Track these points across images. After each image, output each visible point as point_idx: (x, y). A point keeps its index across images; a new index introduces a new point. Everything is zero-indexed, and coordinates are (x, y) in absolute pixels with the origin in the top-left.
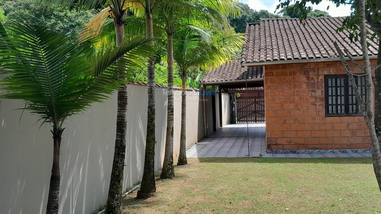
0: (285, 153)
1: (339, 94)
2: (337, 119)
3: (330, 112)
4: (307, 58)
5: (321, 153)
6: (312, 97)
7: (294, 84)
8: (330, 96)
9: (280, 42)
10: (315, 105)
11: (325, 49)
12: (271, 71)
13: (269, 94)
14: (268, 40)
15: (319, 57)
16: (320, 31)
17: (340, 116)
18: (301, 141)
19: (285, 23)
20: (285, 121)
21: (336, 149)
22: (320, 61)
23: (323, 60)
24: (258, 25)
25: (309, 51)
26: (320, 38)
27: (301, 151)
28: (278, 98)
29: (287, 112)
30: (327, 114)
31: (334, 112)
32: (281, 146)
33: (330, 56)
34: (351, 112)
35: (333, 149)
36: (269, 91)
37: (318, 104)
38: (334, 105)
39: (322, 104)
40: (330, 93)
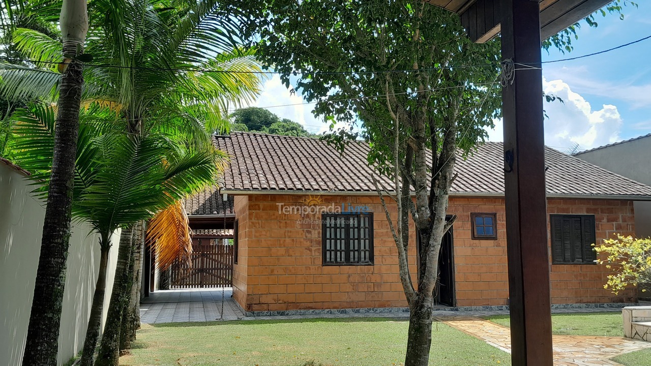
0: (271, 315)
1: (338, 237)
2: (335, 269)
3: (328, 260)
4: (304, 190)
5: (316, 314)
6: (307, 239)
7: (286, 222)
8: (328, 239)
9: (265, 166)
10: (310, 250)
11: (323, 179)
12: (257, 203)
13: (253, 233)
14: (248, 161)
15: (318, 190)
16: (314, 157)
17: (339, 266)
18: (291, 298)
19: (266, 140)
20: (272, 271)
21: (334, 308)
22: (318, 194)
23: (322, 193)
24: (228, 139)
25: (304, 180)
26: (315, 165)
27: (292, 311)
28: (265, 240)
29: (276, 258)
30: (325, 262)
31: (332, 260)
32: (265, 306)
33: (330, 189)
34: (352, 260)
35: (330, 308)
36: (253, 230)
37: (313, 249)
38: (333, 250)
39: (319, 249)
40: (328, 236)
